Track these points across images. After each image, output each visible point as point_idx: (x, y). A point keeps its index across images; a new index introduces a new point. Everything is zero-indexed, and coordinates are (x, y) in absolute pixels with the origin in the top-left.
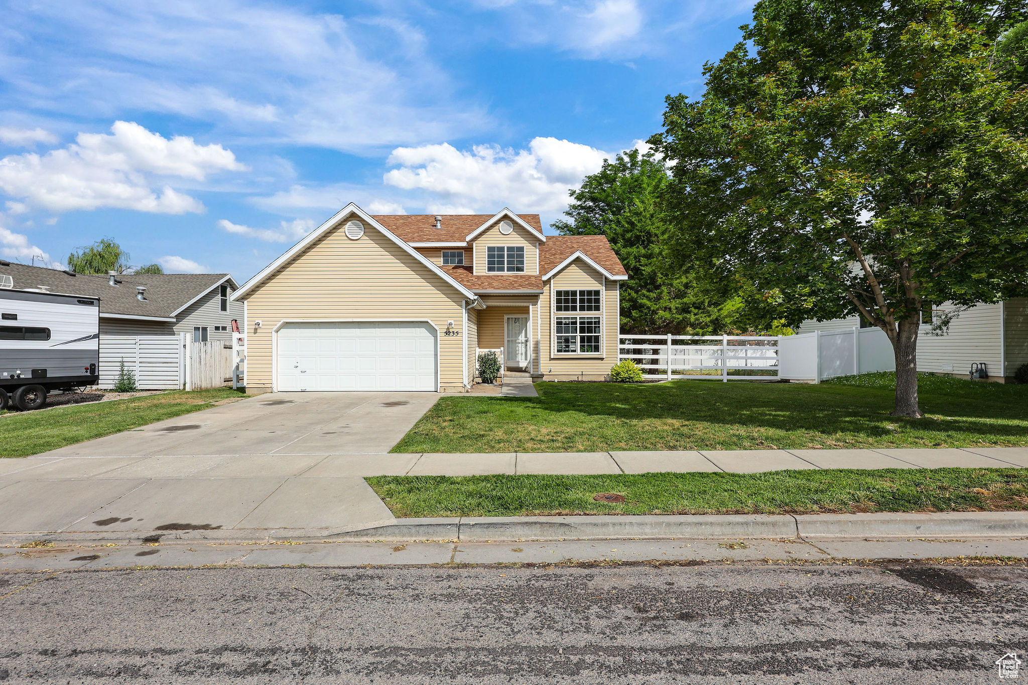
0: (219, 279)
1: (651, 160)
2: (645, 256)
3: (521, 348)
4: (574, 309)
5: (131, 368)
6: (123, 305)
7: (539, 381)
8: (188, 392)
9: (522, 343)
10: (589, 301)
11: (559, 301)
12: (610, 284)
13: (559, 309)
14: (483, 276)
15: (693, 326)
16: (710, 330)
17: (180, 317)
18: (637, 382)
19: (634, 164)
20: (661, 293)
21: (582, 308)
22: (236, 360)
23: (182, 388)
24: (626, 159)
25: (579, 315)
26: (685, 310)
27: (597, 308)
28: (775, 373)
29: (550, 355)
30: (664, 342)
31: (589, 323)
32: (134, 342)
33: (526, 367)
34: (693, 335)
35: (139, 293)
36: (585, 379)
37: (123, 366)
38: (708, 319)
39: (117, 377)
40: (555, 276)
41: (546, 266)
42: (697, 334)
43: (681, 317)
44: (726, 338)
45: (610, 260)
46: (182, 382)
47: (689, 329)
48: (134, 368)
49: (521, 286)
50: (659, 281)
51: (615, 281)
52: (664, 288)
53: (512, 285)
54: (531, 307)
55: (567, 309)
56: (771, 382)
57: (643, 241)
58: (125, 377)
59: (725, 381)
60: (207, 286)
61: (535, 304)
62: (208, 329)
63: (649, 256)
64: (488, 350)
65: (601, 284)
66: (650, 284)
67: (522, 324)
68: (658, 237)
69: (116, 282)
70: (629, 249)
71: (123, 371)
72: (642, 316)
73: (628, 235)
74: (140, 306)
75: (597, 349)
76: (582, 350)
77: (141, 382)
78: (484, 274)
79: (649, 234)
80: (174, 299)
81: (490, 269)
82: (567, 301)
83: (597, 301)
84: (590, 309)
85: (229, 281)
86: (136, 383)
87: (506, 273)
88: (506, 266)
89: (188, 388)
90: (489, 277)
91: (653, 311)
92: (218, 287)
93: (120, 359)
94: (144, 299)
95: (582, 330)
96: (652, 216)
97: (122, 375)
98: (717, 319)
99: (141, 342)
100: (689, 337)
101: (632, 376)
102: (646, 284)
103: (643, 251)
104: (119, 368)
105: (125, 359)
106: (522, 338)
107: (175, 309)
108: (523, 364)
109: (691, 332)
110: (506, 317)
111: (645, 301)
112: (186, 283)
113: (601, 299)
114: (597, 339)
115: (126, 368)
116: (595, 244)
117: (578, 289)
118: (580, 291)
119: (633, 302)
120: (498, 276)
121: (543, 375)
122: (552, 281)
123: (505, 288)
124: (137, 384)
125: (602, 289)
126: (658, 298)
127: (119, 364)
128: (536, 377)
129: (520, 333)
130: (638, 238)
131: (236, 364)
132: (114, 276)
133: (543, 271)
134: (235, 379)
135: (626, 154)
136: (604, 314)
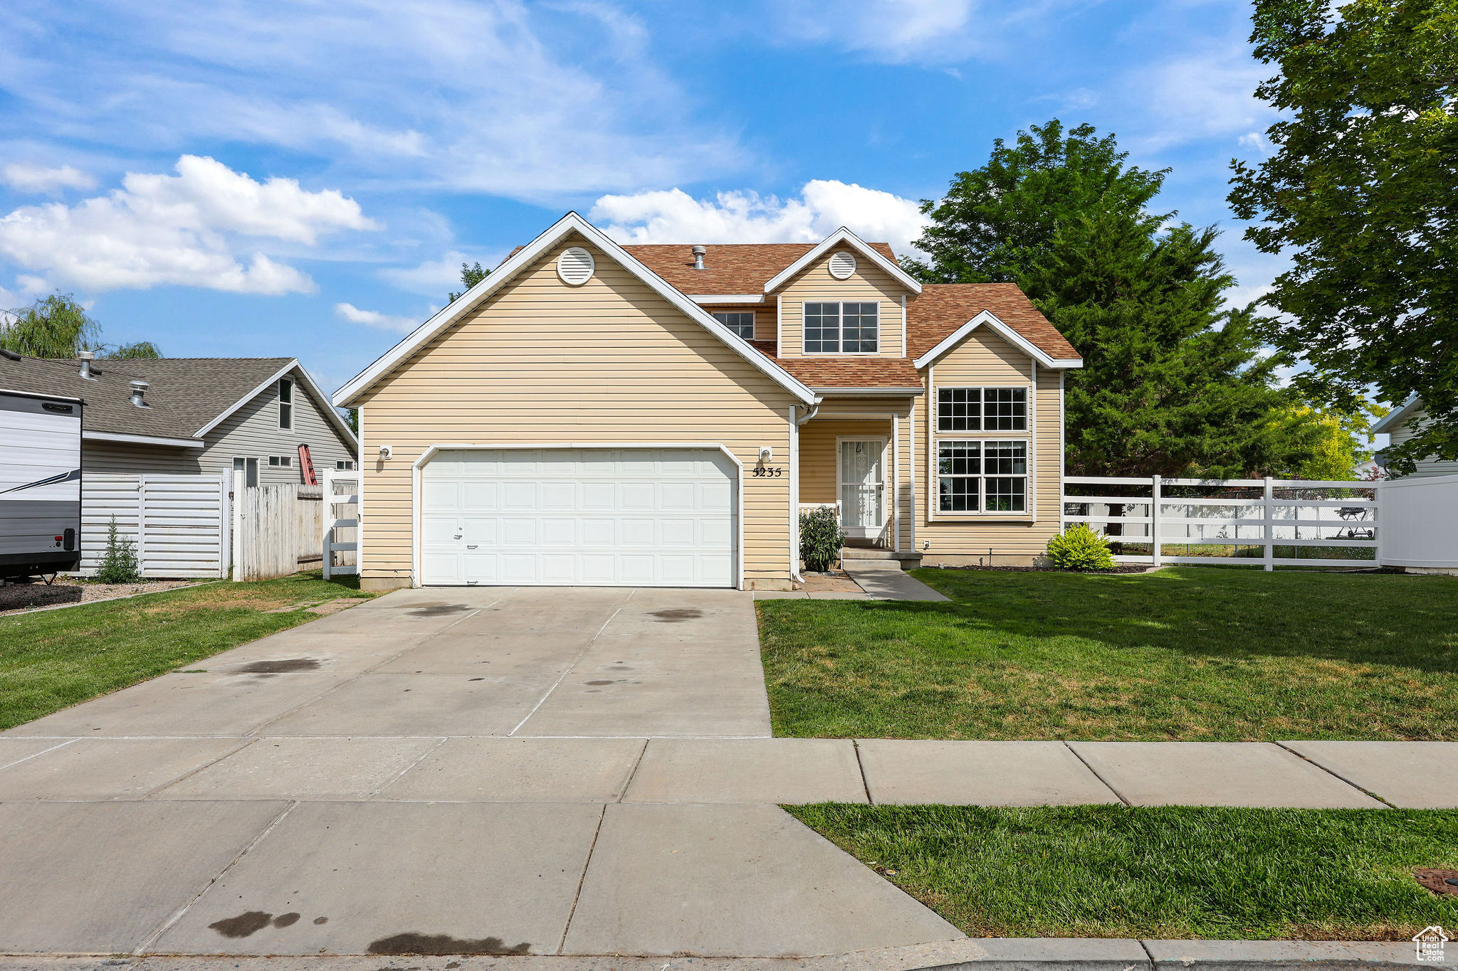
0: (279, 368)
1: (1088, 140)
2: (1104, 322)
3: (869, 502)
4: (975, 425)
5: (129, 537)
6: (109, 416)
7: (914, 566)
8: (239, 585)
9: (872, 491)
10: (1005, 410)
11: (944, 410)
12: (1045, 376)
13: (944, 425)
14: (796, 361)
15: (1203, 458)
16: (1240, 468)
17: (212, 438)
18: (1103, 569)
19: (1052, 148)
20: (1141, 395)
21: (990, 425)
22: (329, 522)
23: (225, 575)
24: (1038, 140)
25: (983, 437)
26: (1191, 427)
27: (1020, 424)
28: (1369, 553)
29: (926, 516)
30: (1146, 491)
31: (1003, 453)
32: (135, 486)
33: (880, 539)
34: (1205, 477)
35: (135, 393)
36: (996, 563)
37: (113, 532)
38: (1237, 446)
39: (102, 554)
40: (936, 360)
41: (916, 342)
42: (1214, 477)
43: (1181, 442)
44: (1270, 483)
45: (1039, 330)
46: (226, 564)
47: (1194, 465)
48: (135, 537)
49: (877, 379)
50: (1136, 370)
51: (1056, 371)
52: (1148, 384)
53: (857, 378)
54: (896, 420)
55: (960, 425)
56: (1362, 571)
57: (1099, 294)
58: (118, 555)
59: (1269, 568)
60: (257, 380)
61: (905, 414)
62: (258, 462)
63: (1113, 323)
64: (819, 505)
65: (1029, 376)
66: (1118, 376)
67: (872, 454)
68: (1129, 286)
69: (93, 373)
70: (1074, 310)
71: (113, 541)
72: (1102, 439)
73: (1070, 282)
74: (139, 418)
75: (1019, 504)
76: (991, 505)
77: (147, 564)
78: (799, 357)
79: (1111, 279)
80: (197, 406)
81: (809, 347)
82: (960, 409)
83: (1021, 409)
84: (1005, 425)
85: (295, 372)
86: (139, 565)
87: (841, 354)
88: (841, 340)
89: (237, 577)
90: (809, 362)
91: (1125, 429)
92: (276, 382)
93: (109, 520)
94: (145, 404)
95: (990, 468)
96: (1116, 244)
97: (112, 550)
98: (1254, 447)
99: (149, 487)
100: (1196, 482)
101: (1094, 557)
102: (1110, 376)
103: (1101, 313)
104: (106, 537)
105: (118, 520)
106: (870, 482)
107: (202, 424)
108: (872, 533)
109: (1199, 472)
110: (839, 441)
111: (1108, 410)
112: (216, 374)
113: (1028, 406)
114: (1019, 483)
115: (119, 537)
116: (1000, 300)
117: (983, 386)
118: (987, 391)
119: (1082, 411)
120: (827, 361)
121: (921, 555)
122: (931, 370)
123: (845, 383)
124: (140, 568)
125: (1030, 386)
126: (1135, 405)
127: (107, 529)
128: (908, 560)
129: (868, 471)
130: (1089, 287)
131: (329, 529)
132: (88, 361)
133: (915, 350)
134: (327, 558)
135: (1035, 130)
136: (1035, 435)
